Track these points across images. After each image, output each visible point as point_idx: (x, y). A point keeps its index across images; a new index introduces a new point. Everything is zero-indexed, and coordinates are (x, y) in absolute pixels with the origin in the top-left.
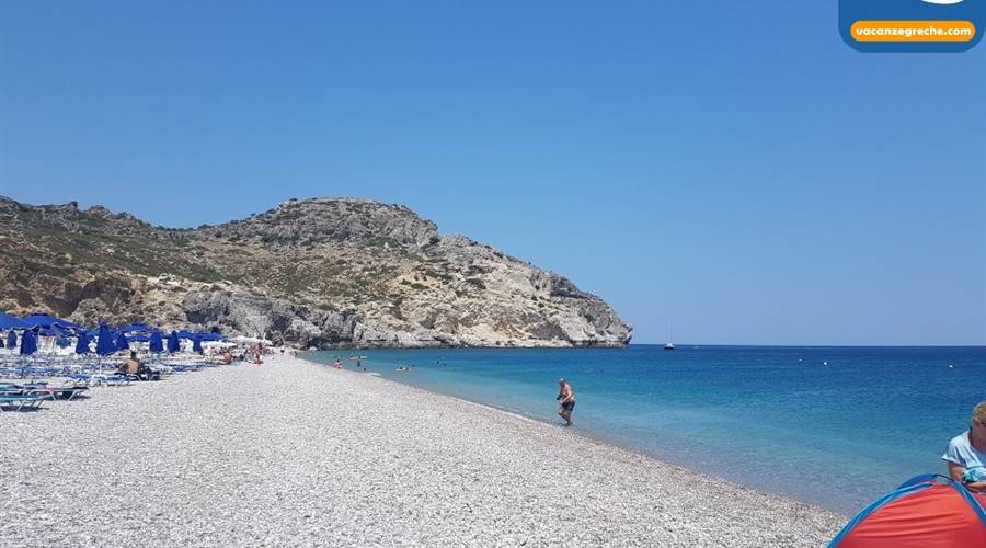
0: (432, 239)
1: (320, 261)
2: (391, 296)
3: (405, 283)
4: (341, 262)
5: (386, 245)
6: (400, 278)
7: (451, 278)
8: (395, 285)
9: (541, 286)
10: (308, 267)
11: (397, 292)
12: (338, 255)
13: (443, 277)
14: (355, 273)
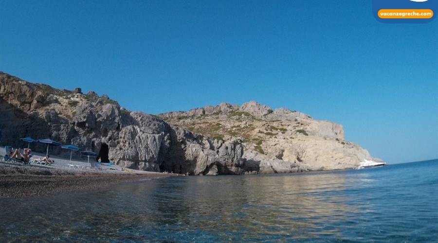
0: (268, 111)
1: (207, 125)
2: (254, 140)
3: (260, 132)
4: (218, 124)
5: (243, 115)
6: (257, 130)
7: (286, 130)
8: (255, 133)
9: (338, 132)
10: (200, 127)
11: (257, 137)
12: (216, 121)
13: (281, 129)
14: (228, 129)
